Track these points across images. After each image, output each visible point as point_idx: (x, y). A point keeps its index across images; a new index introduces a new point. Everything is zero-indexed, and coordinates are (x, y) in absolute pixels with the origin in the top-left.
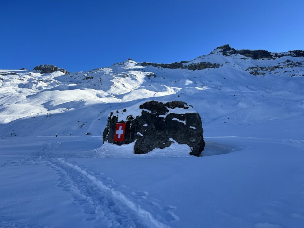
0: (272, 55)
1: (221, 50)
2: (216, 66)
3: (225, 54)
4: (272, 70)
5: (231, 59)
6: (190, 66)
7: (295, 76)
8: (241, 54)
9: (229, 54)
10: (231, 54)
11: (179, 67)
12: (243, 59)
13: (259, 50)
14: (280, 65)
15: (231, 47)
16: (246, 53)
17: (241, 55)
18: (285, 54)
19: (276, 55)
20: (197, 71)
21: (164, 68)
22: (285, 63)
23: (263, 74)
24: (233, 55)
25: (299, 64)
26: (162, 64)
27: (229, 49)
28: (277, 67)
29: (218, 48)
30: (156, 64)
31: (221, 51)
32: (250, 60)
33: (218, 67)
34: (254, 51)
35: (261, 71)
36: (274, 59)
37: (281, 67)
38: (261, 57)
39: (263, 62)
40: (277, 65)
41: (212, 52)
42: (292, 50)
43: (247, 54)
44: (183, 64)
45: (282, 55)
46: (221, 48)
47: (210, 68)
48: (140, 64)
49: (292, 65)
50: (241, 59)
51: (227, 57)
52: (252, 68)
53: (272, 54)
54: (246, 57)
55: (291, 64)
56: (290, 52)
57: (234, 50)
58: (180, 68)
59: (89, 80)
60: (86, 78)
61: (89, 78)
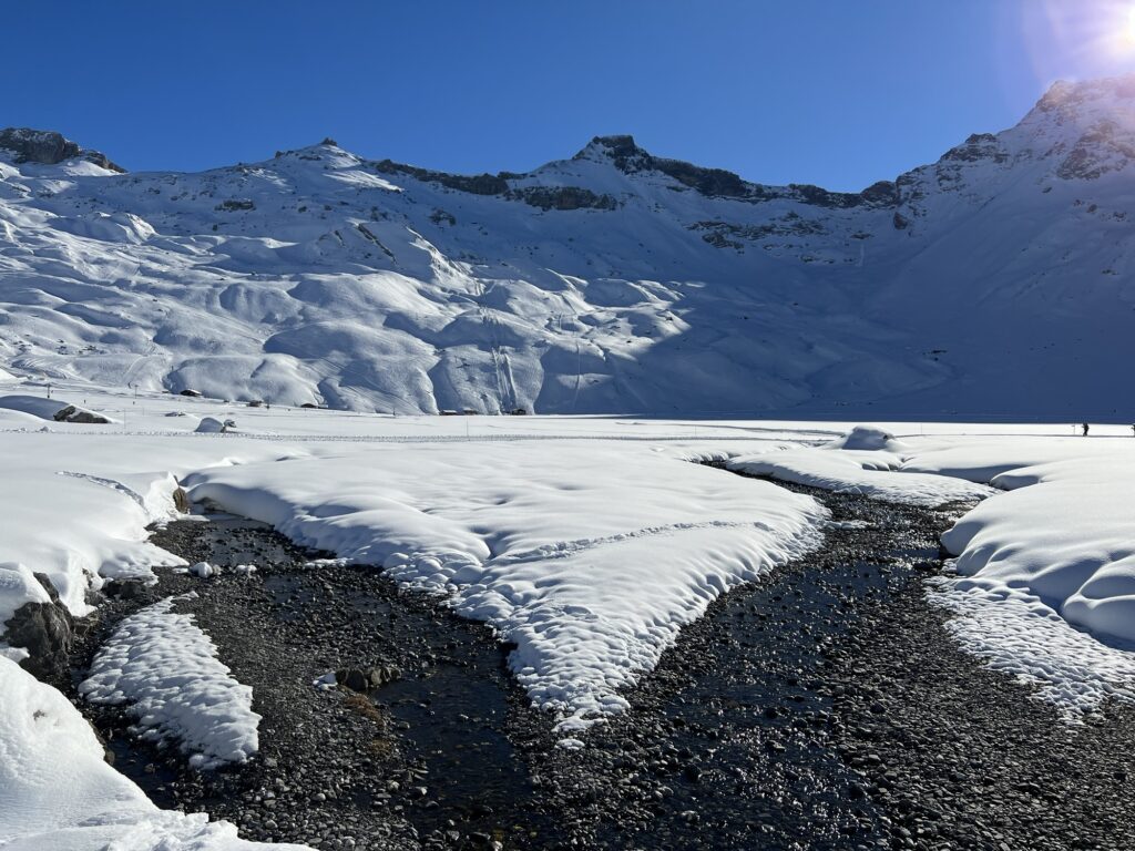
0: (750, 191)
1: (608, 150)
2: (606, 203)
3: (621, 165)
4: (756, 236)
5: (641, 182)
6: (534, 194)
7: (814, 262)
8: (668, 172)
9: (634, 168)
10: (640, 166)
11: (496, 192)
12: (673, 188)
13: (718, 171)
14: (775, 226)
15: (638, 144)
16: (679, 171)
17: (666, 177)
18: (781, 193)
19: (760, 190)
20: (553, 212)
21: (451, 190)
22: (785, 220)
23: (737, 246)
24: (645, 172)
25: (816, 227)
26: (444, 175)
27: (633, 150)
28: (769, 230)
29: (596, 140)
30: (424, 171)
31: (609, 154)
32: (691, 194)
33: (613, 209)
34: (705, 171)
35: (730, 238)
36: (754, 202)
37: (779, 232)
38: (722, 192)
39: (726, 207)
40: (769, 224)
41: (581, 152)
42: (797, 183)
43: (683, 176)
44: (508, 181)
45: (775, 195)
46: (606, 141)
47: (591, 209)
48: (372, 164)
49: (802, 228)
50: (669, 188)
51: (630, 175)
52: (709, 225)
53: (750, 187)
54: (681, 185)
55: (800, 226)
56: (793, 187)
57: (646, 155)
58: (500, 195)
59: (240, 212)
60: (228, 204)
61: (239, 205)
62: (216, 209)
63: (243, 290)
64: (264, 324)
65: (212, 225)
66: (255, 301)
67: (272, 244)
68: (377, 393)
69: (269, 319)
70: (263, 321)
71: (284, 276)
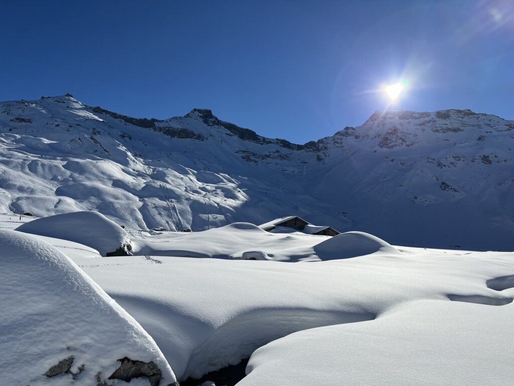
0: (260, 139)
1: (200, 115)
2: (199, 137)
3: (206, 122)
4: (263, 158)
5: (214, 130)
6: (167, 130)
7: (286, 171)
8: (225, 127)
9: (211, 124)
10: (214, 123)
11: (149, 127)
12: (228, 135)
13: (248, 129)
14: (270, 155)
15: (214, 114)
16: (231, 127)
17: (226, 129)
18: (272, 142)
19: (264, 139)
20: (175, 139)
21: (128, 124)
22: (275, 153)
23: (256, 162)
24: (216, 126)
25: (286, 157)
26: (125, 117)
27: (212, 116)
28: (268, 156)
29: (195, 110)
30: (116, 114)
31: (200, 117)
32: (236, 138)
33: (203, 140)
34: (242, 129)
35: (252, 158)
36: (262, 144)
37: (272, 158)
38: (249, 139)
39: (250, 145)
40: (268, 154)
41: (188, 114)
42: (279, 138)
43: (233, 130)
44: (155, 123)
45: (270, 142)
46: (199, 111)
47: (193, 139)
48: (91, 108)
49: (281, 157)
50: (226, 134)
51: (209, 127)
52: (244, 152)
53: (260, 138)
54: (231, 134)
55: (280, 156)
56: (277, 139)
57: (217, 119)
58: (151, 128)
59: (23, 123)
60: (17, 119)
61: (24, 120)
62: (11, 121)
63: (40, 163)
64: (53, 181)
65: (9, 128)
66: (47, 169)
67: (46, 141)
68: (117, 218)
69: (54, 178)
70: (51, 180)
71: (58, 158)
